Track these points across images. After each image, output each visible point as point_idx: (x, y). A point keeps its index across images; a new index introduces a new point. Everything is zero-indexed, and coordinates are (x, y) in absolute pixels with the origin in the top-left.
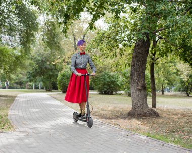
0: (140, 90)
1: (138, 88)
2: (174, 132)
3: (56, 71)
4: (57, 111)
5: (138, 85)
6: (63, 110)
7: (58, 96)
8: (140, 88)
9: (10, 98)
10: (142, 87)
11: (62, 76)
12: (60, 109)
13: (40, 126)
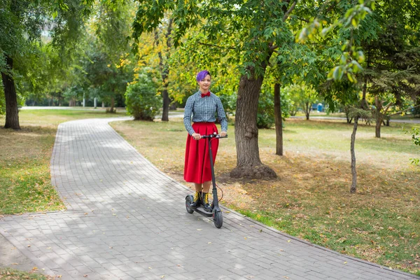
0: (248, 138)
1: (246, 135)
2: (287, 207)
3: (123, 77)
4: (124, 165)
5: (247, 131)
6: (134, 163)
7: (127, 127)
8: (248, 134)
9: (47, 135)
10: (252, 133)
11: (133, 90)
12: (129, 162)
13: (100, 199)
